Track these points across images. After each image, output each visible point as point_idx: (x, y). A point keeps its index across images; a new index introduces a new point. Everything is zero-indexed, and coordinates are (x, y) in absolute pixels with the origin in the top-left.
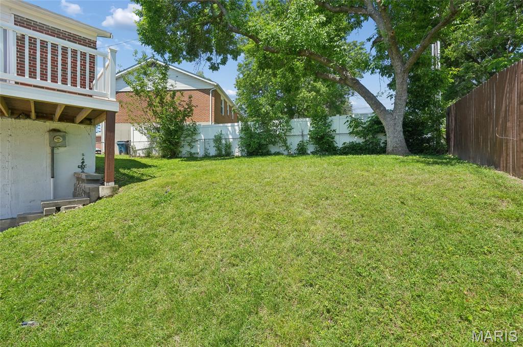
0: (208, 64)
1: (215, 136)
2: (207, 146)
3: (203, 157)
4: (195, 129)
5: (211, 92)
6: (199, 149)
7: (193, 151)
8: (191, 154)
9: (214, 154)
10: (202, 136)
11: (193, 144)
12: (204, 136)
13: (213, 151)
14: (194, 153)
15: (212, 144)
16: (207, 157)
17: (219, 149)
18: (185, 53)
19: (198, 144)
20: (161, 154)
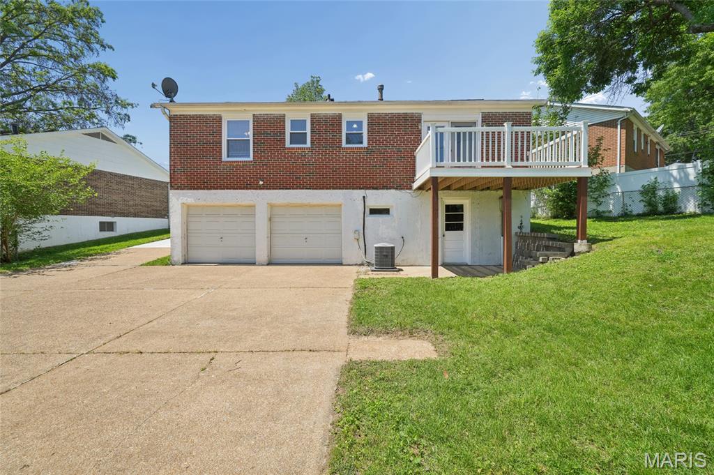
0: (630, 87)
1: (643, 187)
2: (628, 201)
3: (619, 217)
4: (605, 180)
5: (619, 122)
6: (612, 206)
7: (601, 209)
8: (598, 212)
9: (641, 212)
10: (618, 187)
11: (601, 200)
12: (621, 188)
13: (639, 208)
14: (604, 212)
15: (639, 197)
16: (626, 216)
17: (650, 204)
18: (589, 84)
19: (611, 199)
20: (550, 214)
